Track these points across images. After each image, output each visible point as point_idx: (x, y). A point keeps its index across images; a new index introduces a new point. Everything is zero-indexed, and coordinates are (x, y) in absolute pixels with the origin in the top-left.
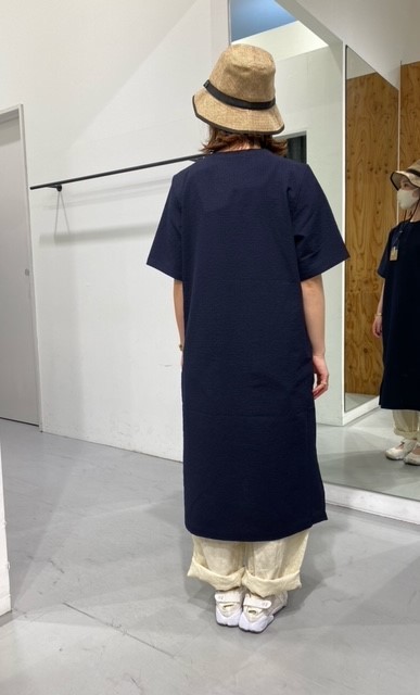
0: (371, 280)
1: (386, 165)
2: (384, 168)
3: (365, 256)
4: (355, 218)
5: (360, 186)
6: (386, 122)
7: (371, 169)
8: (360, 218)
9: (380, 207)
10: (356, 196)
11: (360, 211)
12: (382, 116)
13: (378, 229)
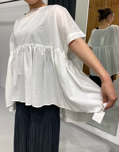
5: (93, 10)
7: (97, 5)
8: (92, 21)
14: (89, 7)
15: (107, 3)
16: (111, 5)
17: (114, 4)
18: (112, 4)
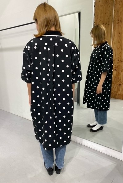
1: (109, 22)
2: (108, 23)
6: (109, 7)
7: (104, 24)
12: (108, 5)
15: (114, 21)
16: (118, 23)
17: (121, 21)
18: (119, 21)
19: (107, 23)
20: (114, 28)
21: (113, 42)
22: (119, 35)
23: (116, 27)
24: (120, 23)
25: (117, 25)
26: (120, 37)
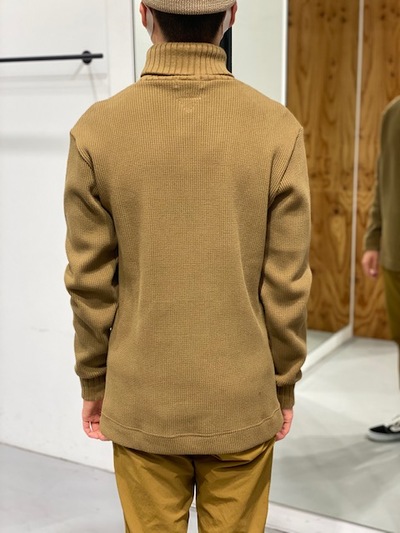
0: (320, 174)
1: (343, 10)
2: (340, 14)
3: (313, 139)
4: (298, 82)
5: (306, 38)
7: (322, 15)
8: (306, 83)
9: (334, 70)
10: (300, 51)
11: (305, 74)
13: (331, 101)
14: (290, 24)
15: (366, 7)
16: (383, 18)
17: (393, 10)
18: (387, 10)
19: (334, 15)
20: (366, 38)
21: (363, 93)
22: (390, 68)
23: (377, 33)
24: (391, 18)
25: (378, 25)
26: (393, 75)
